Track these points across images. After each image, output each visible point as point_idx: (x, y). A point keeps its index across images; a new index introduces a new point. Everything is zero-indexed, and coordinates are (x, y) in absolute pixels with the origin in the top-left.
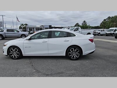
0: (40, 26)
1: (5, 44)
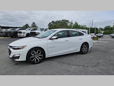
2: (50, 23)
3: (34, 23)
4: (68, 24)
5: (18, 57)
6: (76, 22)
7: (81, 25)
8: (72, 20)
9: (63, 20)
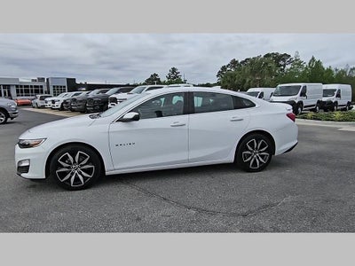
0: (33, 80)
1: (27, 137)
2: (224, 68)
3: (174, 70)
4: (288, 67)
5: (26, 169)
6: (313, 58)
7: (333, 69)
8: (297, 52)
9: (267, 56)
